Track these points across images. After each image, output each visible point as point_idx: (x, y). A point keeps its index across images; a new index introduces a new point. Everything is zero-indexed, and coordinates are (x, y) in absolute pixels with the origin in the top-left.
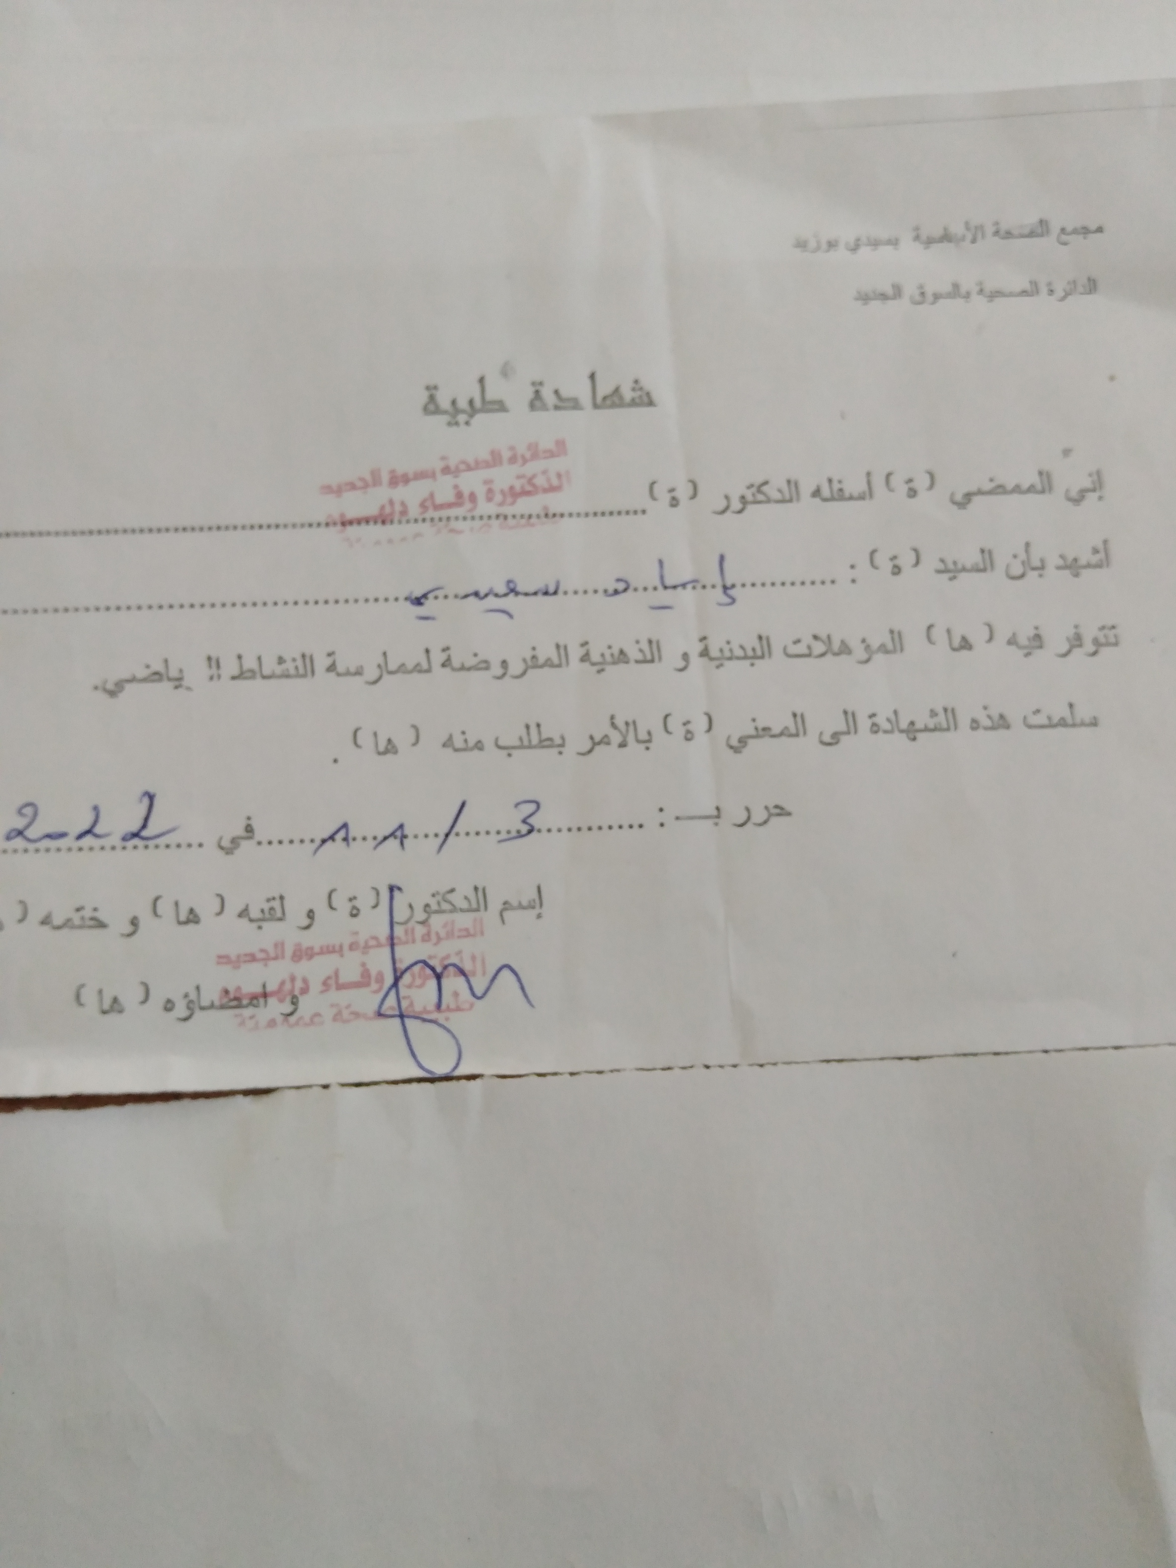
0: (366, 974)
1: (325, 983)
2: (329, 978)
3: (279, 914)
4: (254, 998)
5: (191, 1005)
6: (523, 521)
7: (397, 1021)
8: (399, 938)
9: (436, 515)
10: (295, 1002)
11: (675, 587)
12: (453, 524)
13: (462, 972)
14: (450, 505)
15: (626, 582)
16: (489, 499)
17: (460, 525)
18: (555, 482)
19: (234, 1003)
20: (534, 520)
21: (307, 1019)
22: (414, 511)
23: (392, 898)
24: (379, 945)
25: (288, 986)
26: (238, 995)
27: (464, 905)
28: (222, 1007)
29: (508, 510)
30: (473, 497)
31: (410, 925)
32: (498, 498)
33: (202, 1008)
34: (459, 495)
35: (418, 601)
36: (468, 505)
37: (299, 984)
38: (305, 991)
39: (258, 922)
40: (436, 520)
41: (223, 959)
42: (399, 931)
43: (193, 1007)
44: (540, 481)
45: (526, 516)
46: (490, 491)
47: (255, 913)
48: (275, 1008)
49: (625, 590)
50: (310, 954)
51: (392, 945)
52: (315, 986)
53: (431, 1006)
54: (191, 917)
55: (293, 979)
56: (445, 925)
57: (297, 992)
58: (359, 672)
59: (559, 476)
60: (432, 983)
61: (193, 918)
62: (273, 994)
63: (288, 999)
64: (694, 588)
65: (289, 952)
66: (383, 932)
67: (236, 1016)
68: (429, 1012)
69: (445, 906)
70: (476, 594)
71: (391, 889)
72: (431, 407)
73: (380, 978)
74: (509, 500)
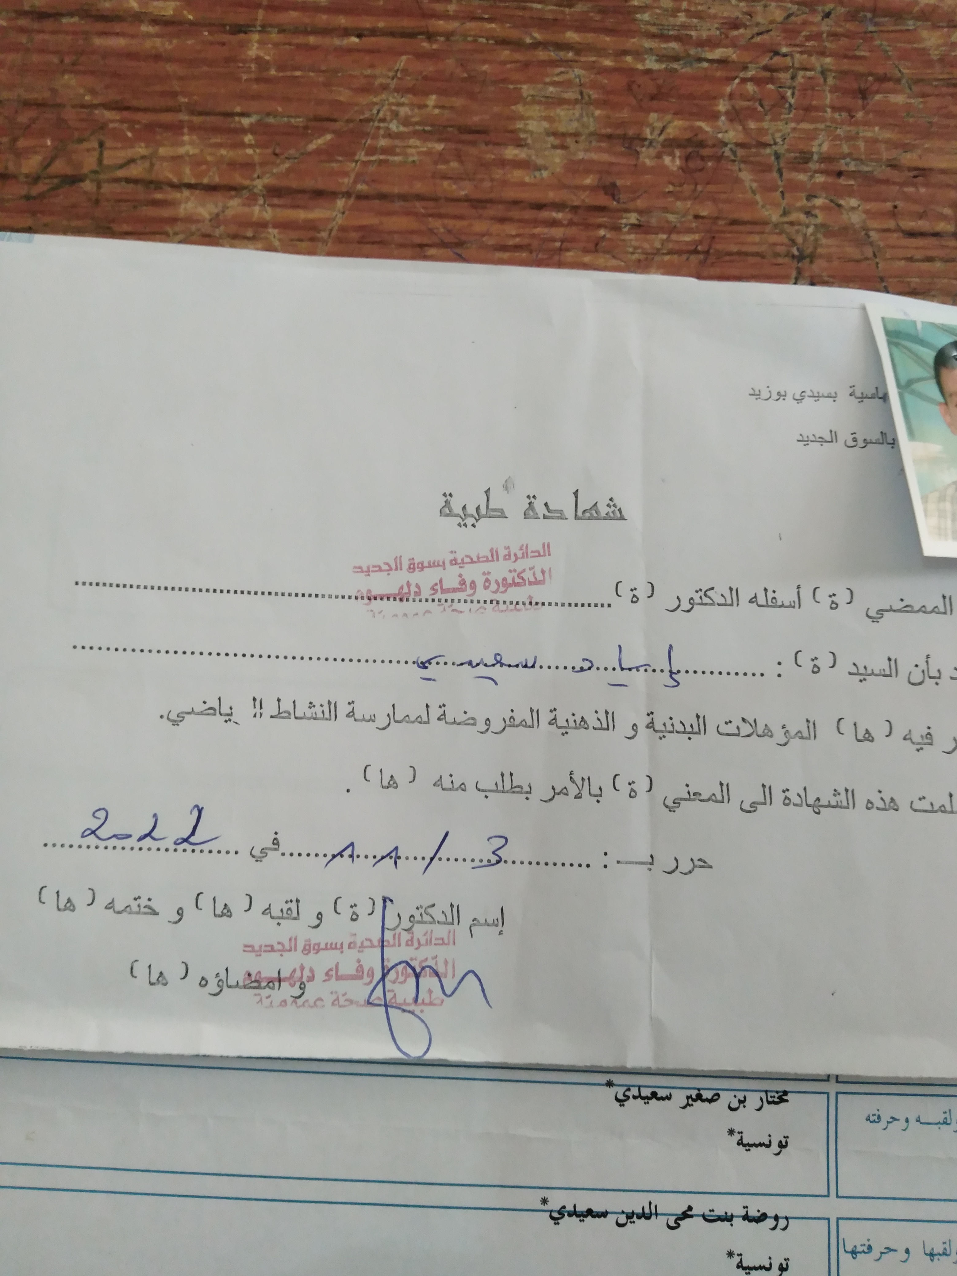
0: (360, 968)
1: (327, 974)
2: (331, 970)
3: (295, 914)
4: (270, 981)
5: (220, 983)
6: (512, 607)
7: (383, 1008)
8: (388, 941)
9: (443, 597)
10: (302, 987)
11: (630, 669)
12: (456, 605)
13: (437, 974)
14: (454, 590)
15: (591, 662)
16: (486, 588)
17: (461, 606)
18: (540, 577)
19: (255, 984)
20: (520, 606)
21: (311, 1002)
22: (426, 593)
23: (384, 907)
24: (372, 946)
25: (298, 974)
26: (257, 978)
27: (442, 918)
28: (245, 987)
29: (500, 597)
30: (473, 585)
31: (398, 931)
32: (494, 587)
33: (229, 987)
34: (463, 583)
35: (424, 665)
36: (470, 592)
37: (307, 973)
38: (311, 978)
39: (278, 920)
40: (443, 601)
41: (248, 948)
42: (388, 935)
43: (222, 985)
44: (528, 575)
45: (515, 603)
46: (487, 580)
47: (276, 912)
48: (287, 991)
49: (590, 668)
50: (317, 949)
51: (383, 947)
52: (320, 976)
53: (410, 999)
54: (225, 911)
55: (302, 968)
56: (425, 934)
57: (305, 979)
58: (372, 719)
59: (543, 572)
60: (413, 980)
61: (227, 912)
62: (286, 979)
63: (298, 984)
64: (646, 670)
65: (300, 946)
66: (376, 936)
67: (255, 995)
68: (409, 1004)
69: (426, 918)
70: (470, 663)
71: (385, 901)
72: (446, 510)
73: (371, 973)
74: (502, 589)
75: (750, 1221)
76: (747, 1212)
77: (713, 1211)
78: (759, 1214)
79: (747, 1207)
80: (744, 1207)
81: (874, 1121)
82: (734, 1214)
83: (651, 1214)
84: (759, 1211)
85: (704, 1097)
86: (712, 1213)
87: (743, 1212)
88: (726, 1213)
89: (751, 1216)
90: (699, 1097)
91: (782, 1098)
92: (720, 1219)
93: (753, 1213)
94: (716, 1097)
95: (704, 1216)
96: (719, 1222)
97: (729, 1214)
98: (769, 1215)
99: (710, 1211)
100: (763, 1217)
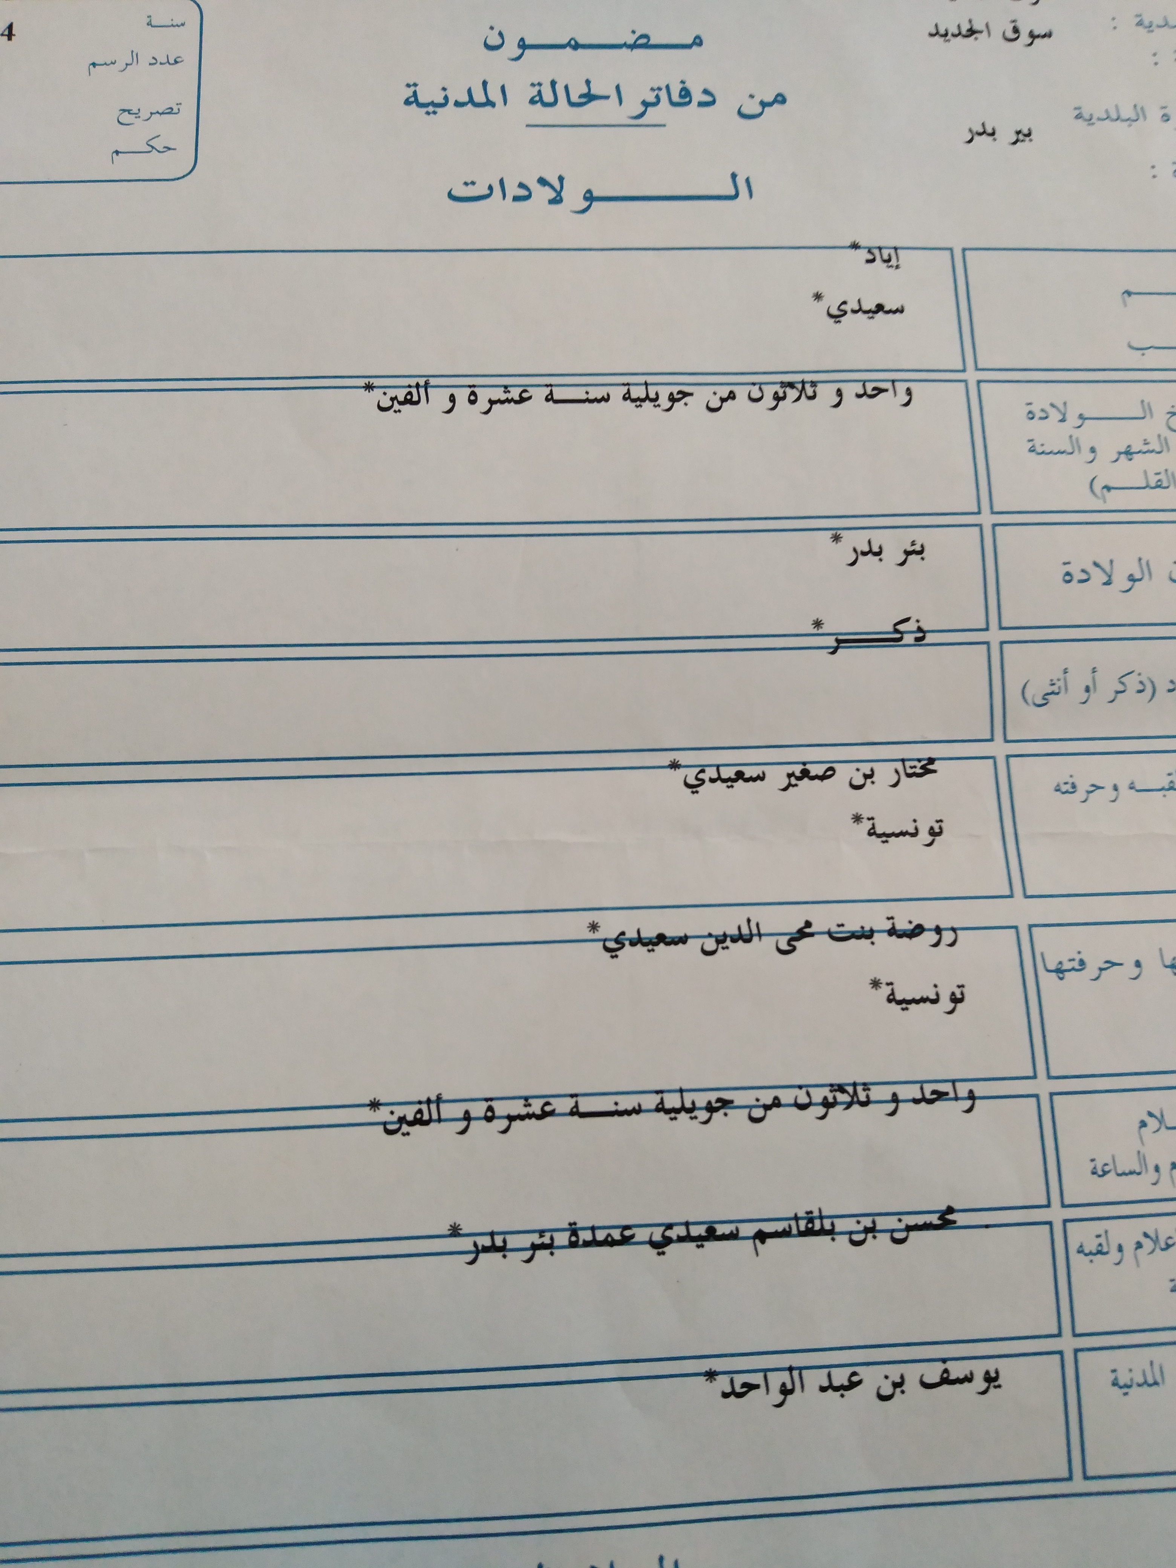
75: (900, 936)
76: (893, 924)
77: (843, 925)
78: (911, 927)
79: (892, 918)
80: (888, 919)
81: (1067, 792)
82: (875, 928)
83: (751, 935)
84: (910, 922)
85: (812, 774)
86: (841, 929)
87: (888, 925)
88: (862, 928)
89: (900, 930)
90: (805, 774)
91: (927, 768)
92: (854, 936)
93: (902, 925)
94: (829, 773)
95: (830, 934)
96: (853, 941)
97: (867, 928)
98: (926, 926)
99: (839, 926)
100: (919, 930)
